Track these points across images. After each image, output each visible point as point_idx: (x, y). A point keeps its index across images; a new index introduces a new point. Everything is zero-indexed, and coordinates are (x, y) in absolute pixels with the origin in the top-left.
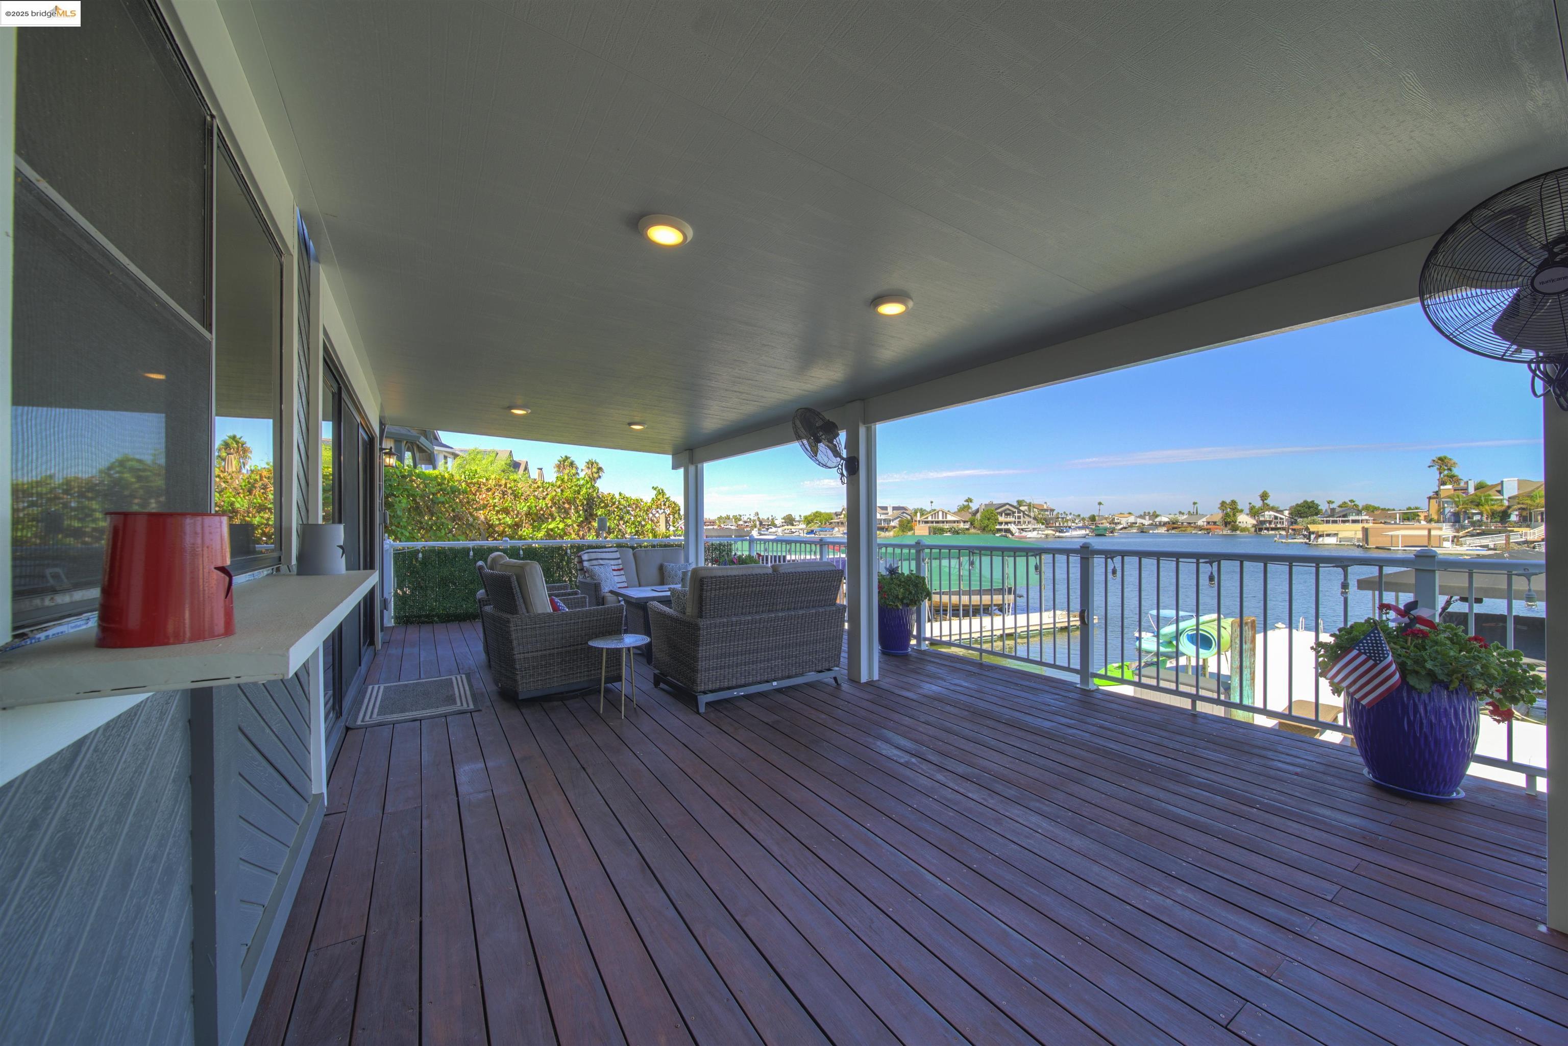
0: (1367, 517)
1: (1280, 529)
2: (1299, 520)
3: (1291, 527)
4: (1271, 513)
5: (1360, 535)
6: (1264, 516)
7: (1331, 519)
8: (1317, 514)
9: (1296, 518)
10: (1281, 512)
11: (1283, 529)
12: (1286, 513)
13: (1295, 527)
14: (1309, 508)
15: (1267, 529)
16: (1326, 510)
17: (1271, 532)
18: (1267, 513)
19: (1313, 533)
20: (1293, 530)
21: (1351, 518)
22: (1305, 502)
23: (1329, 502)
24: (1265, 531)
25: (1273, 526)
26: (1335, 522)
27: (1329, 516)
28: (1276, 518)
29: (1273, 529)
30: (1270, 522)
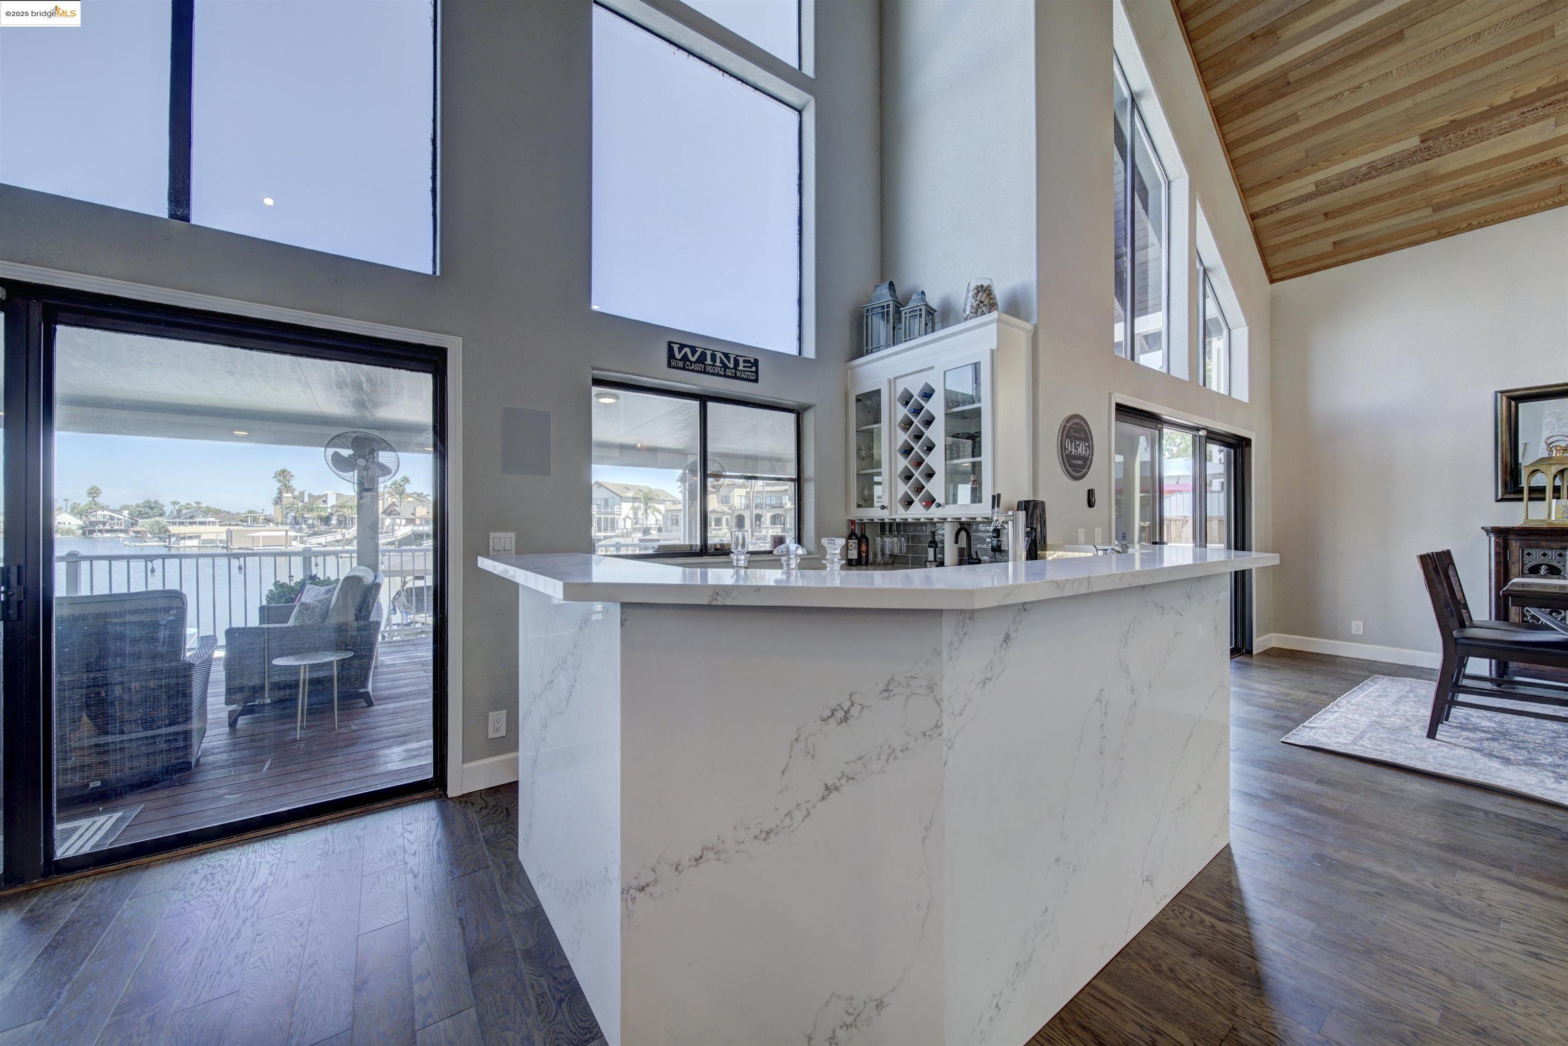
0: (214, 519)
1: (117, 531)
2: (141, 521)
3: (132, 529)
4: (106, 512)
5: (224, 537)
6: (95, 516)
7: (178, 520)
8: (161, 515)
9: (137, 519)
10: (119, 512)
11: (121, 531)
12: (126, 513)
13: (137, 529)
14: (152, 508)
15: (101, 531)
16: (172, 512)
17: (109, 535)
18: (100, 512)
19: (174, 535)
20: (134, 532)
21: (198, 520)
22: (148, 502)
23: (174, 503)
24: (99, 534)
25: (107, 527)
26: (182, 523)
27: (175, 518)
28: (112, 518)
29: (107, 531)
30: (104, 523)
